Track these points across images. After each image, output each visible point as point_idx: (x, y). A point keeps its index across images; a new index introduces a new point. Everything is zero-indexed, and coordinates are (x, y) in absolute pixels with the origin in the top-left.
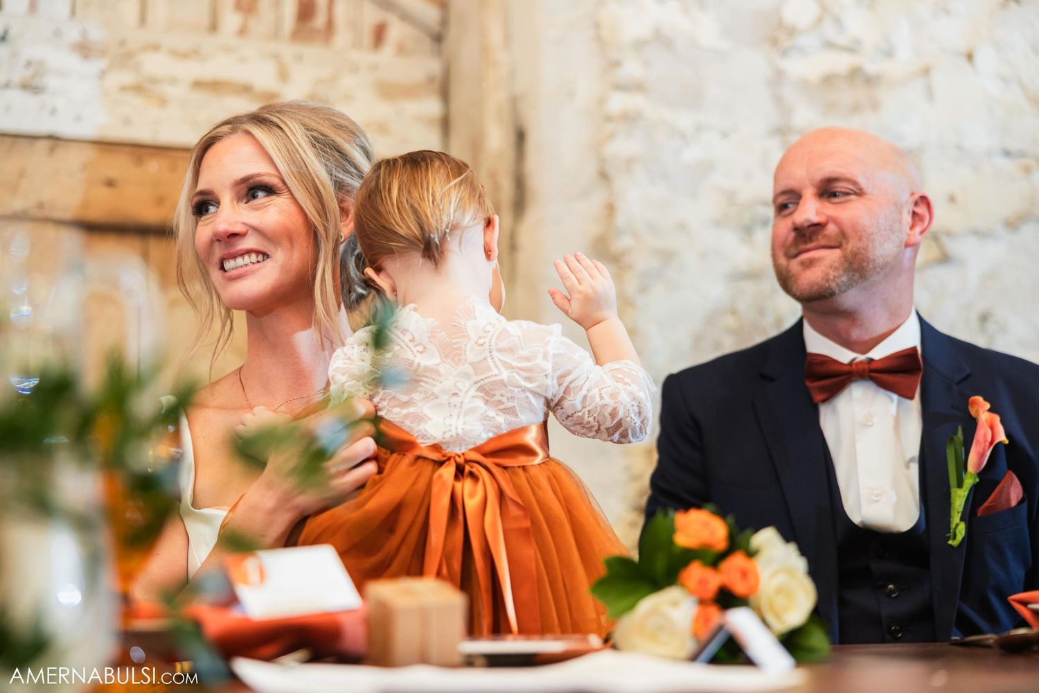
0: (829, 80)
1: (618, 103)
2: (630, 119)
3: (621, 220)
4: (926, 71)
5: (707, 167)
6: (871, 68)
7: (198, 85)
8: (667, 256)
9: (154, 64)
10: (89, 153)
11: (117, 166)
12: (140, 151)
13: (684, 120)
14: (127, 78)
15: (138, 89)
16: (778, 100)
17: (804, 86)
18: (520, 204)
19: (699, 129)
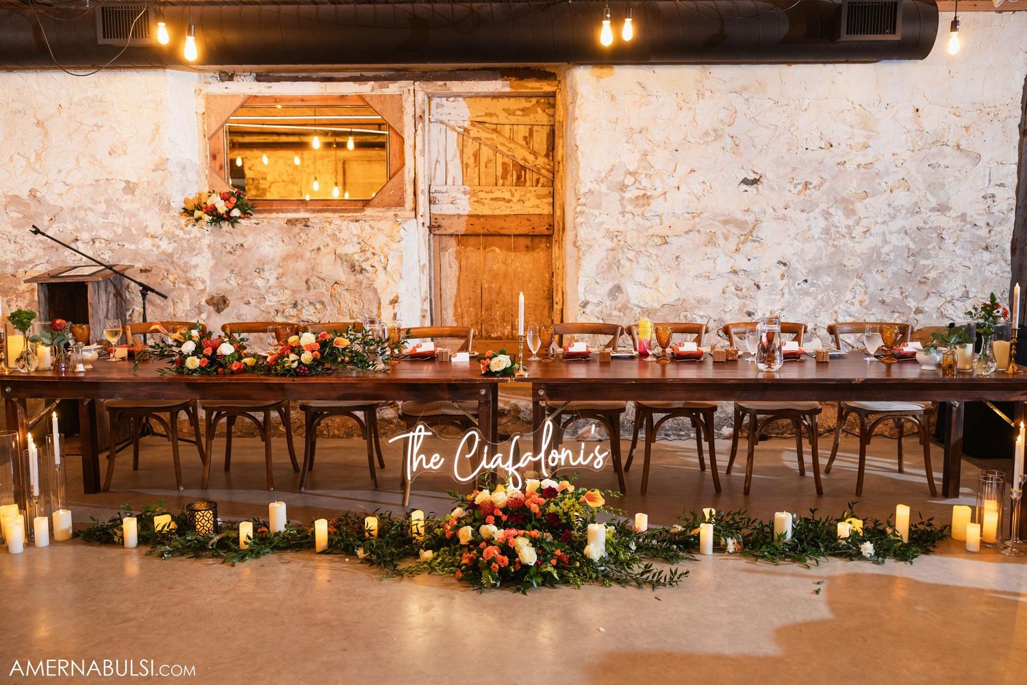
0: (637, 198)
1: (579, 209)
2: (582, 213)
3: (578, 238)
4: (665, 193)
5: (603, 223)
6: (649, 194)
7: (492, 199)
8: (590, 246)
9: (482, 195)
10: (468, 218)
11: (473, 221)
12: (478, 217)
13: (596, 212)
14: (475, 199)
15: (478, 202)
16: (622, 204)
17: (630, 200)
18: (564, 229)
19: (600, 214)
